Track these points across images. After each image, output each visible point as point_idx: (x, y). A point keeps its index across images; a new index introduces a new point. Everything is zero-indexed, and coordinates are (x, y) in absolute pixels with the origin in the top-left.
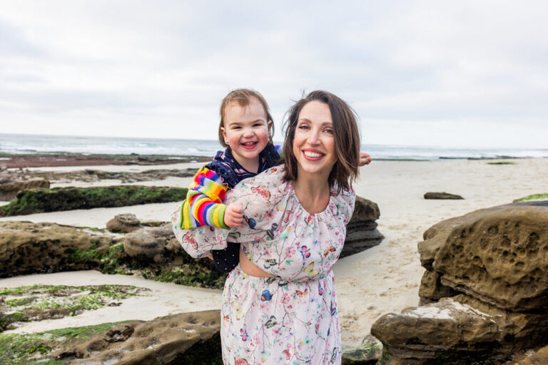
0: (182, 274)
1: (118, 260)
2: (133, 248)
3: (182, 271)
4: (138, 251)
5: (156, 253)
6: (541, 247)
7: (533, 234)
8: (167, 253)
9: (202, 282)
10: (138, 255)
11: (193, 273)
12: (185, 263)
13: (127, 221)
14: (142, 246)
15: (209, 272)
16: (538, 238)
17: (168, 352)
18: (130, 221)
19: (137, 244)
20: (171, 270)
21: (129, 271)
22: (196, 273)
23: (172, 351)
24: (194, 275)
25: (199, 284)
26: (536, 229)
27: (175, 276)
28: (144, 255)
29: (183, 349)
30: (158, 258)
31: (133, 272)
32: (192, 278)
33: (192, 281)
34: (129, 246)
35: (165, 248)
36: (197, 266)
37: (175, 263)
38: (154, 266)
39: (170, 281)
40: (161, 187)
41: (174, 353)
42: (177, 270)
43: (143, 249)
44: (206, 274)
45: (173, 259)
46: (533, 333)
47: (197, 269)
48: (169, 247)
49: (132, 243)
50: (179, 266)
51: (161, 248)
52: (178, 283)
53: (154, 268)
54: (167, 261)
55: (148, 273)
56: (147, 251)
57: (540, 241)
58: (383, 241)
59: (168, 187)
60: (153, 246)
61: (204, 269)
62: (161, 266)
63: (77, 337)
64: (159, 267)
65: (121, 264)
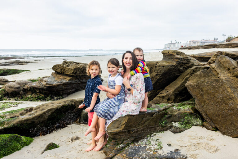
0: (32, 97)
1: (3, 95)
2: (11, 89)
3: (31, 96)
4: (13, 90)
5: (20, 90)
6: (153, 71)
7: (151, 68)
8: (25, 90)
9: (41, 99)
10: (13, 92)
11: (37, 96)
12: (32, 93)
13: (3, 80)
14: (15, 88)
15: (43, 95)
16: (152, 69)
17: (49, 112)
18: (4, 80)
19: (12, 88)
20: (27, 96)
21: (9, 99)
22: (38, 96)
23: (50, 111)
24: (37, 97)
25: (40, 100)
26: (152, 66)
27: (29, 98)
28: (16, 91)
29: (53, 110)
30: (21, 92)
31: (10, 99)
32: (36, 98)
33: (37, 100)
34: (9, 89)
35: (24, 89)
36: (38, 94)
37: (28, 94)
38: (19, 96)
39: (27, 100)
40: (2, 69)
41: (51, 112)
42: (29, 96)
43: (15, 89)
44: (42, 96)
45: (27, 93)
46: (152, 96)
47: (38, 95)
48: (25, 88)
49: (10, 87)
50: (30, 95)
51: (22, 89)
52: (31, 101)
53: (19, 97)
54: (25, 94)
55: (17, 99)
56: (16, 90)
57: (153, 70)
58: (103, 81)
59: (5, 69)
60: (19, 88)
61: (41, 95)
62: (23, 96)
63: (13, 113)
64: (21, 96)
65: (4, 96)
